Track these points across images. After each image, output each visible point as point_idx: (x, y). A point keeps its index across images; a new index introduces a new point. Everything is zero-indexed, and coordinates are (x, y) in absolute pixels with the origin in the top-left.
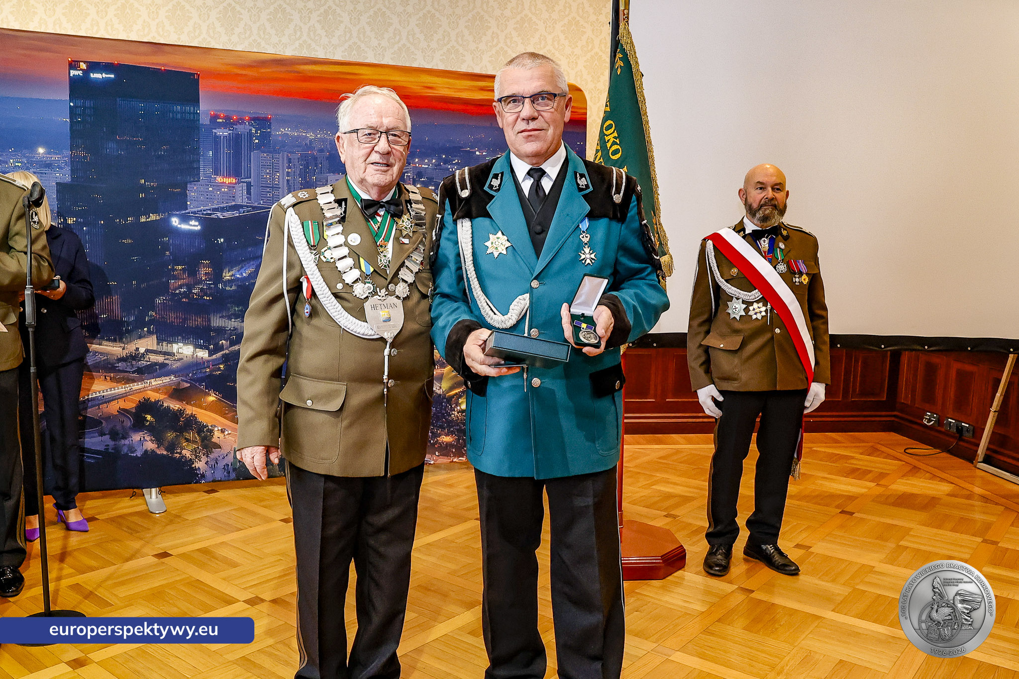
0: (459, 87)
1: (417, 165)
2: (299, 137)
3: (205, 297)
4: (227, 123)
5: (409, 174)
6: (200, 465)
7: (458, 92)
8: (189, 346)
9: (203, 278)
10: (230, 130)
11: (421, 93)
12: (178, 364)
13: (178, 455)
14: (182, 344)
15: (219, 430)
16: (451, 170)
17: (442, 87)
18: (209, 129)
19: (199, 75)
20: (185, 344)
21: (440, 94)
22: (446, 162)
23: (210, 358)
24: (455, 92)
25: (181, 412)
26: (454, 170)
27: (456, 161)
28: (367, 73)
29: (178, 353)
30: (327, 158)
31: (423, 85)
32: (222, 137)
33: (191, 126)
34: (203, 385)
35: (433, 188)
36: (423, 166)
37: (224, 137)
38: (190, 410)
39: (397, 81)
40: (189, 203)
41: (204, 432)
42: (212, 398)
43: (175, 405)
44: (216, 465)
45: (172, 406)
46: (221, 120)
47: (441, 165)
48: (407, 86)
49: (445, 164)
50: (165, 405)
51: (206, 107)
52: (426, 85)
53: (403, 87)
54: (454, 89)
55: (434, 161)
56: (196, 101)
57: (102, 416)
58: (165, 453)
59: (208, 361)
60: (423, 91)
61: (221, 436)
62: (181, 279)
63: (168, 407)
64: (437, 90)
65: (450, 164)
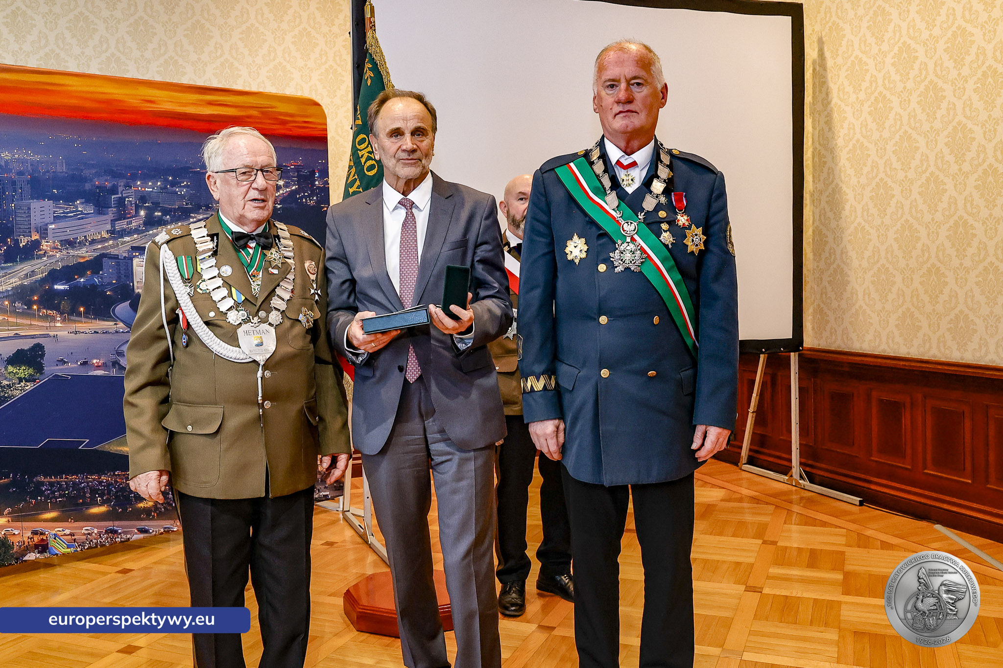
1: (140, 188)
5: (131, 199)
7: (182, 105)
16: (179, 193)
17: (165, 101)
21: (162, 108)
22: (173, 184)
24: (179, 106)
26: (183, 193)
27: (185, 183)
28: (75, 83)
30: (28, 182)
35: (160, 214)
36: (146, 189)
39: (109, 94)
47: (167, 188)
49: (172, 186)
52: (143, 98)
55: (159, 183)
64: (158, 104)
65: (178, 187)
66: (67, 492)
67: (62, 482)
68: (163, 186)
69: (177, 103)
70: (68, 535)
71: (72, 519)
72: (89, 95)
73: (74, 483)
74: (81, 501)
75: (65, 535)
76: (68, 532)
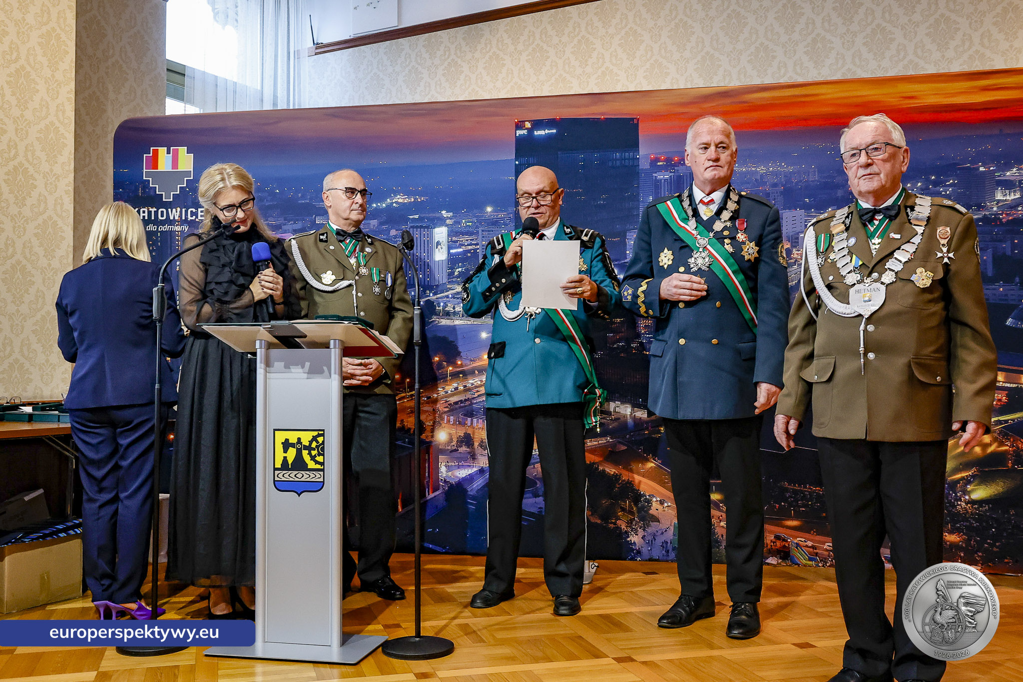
0: (952, 91)
2: (747, 173)
3: (645, 352)
4: (668, 166)
6: (635, 539)
7: (949, 97)
8: (627, 405)
9: (643, 331)
10: (671, 172)
11: (899, 105)
12: (615, 425)
13: (612, 526)
14: (619, 403)
15: (657, 501)
16: (943, 193)
17: (931, 95)
18: (649, 173)
19: (638, 120)
20: (623, 402)
21: (924, 103)
23: (649, 419)
24: (945, 98)
25: (617, 477)
26: (948, 192)
27: (951, 181)
28: (830, 91)
29: (615, 412)
30: (782, 193)
31: (904, 95)
32: (663, 181)
33: (631, 172)
34: (641, 449)
37: (665, 180)
38: (625, 476)
40: (628, 252)
41: (641, 502)
42: (650, 465)
43: (611, 470)
44: (653, 542)
45: (607, 470)
46: (661, 163)
47: (929, 189)
48: (880, 100)
50: (601, 468)
51: (645, 152)
53: (872, 102)
54: (946, 94)
55: (919, 184)
56: (635, 146)
57: (537, 476)
58: (599, 521)
59: (647, 422)
60: (901, 102)
61: (660, 507)
62: (620, 332)
63: (604, 471)
64: (918, 99)
65: (942, 186)
66: (810, 503)
67: (805, 491)
68: (924, 187)
69: (943, 94)
70: (810, 547)
71: (814, 532)
72: (846, 101)
73: (818, 494)
74: (824, 514)
75: (807, 546)
76: (810, 543)
